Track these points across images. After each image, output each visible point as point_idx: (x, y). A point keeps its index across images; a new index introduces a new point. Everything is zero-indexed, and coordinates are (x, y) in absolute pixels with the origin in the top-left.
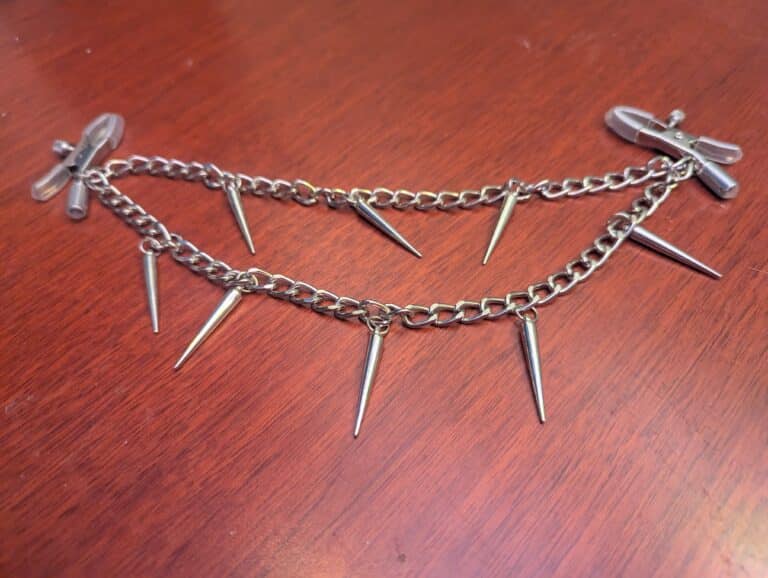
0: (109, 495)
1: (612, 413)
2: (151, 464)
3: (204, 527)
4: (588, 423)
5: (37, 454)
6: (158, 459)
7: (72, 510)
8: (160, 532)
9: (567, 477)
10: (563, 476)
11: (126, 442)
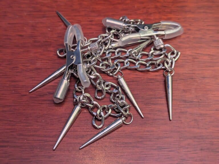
0: (33, 40)
1: (201, 150)
2: (50, 41)
3: (48, 68)
4: (189, 144)
5: (25, 14)
6: (53, 41)
7: (21, 36)
8: (37, 60)
9: (163, 151)
10: (162, 150)
11: (49, 30)
